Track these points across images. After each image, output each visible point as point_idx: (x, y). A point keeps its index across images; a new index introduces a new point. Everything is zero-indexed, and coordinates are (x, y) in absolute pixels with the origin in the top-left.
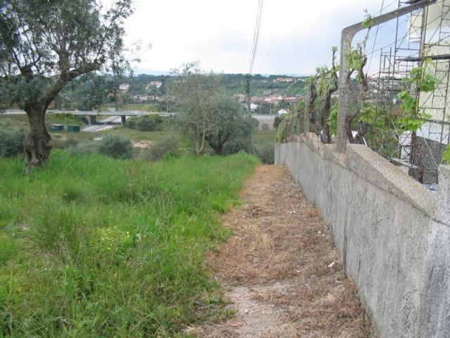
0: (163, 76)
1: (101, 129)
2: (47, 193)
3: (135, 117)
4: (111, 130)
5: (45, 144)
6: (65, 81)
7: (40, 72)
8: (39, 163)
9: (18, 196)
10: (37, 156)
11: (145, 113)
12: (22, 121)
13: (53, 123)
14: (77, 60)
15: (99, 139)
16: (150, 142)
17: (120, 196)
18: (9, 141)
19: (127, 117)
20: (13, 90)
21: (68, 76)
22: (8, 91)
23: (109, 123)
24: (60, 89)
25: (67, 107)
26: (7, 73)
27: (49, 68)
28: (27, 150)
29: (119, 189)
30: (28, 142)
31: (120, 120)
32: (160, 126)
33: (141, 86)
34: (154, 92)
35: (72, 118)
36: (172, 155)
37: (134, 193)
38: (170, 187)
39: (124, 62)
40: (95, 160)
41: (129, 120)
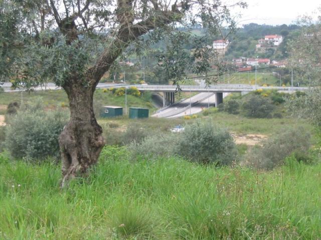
0: (284, 26)
1: (183, 114)
2: (94, 220)
3: (237, 95)
4: (199, 115)
5: (93, 140)
6: (126, 41)
7: (88, 26)
8: (83, 171)
9: (48, 225)
10: (79, 159)
11: (255, 88)
12: (59, 100)
13: (106, 104)
14: (145, 7)
15: (179, 130)
16: (262, 136)
17: (210, 231)
18: (39, 133)
19: (225, 95)
20: (46, 57)
21: (131, 33)
22: (39, 58)
23: (196, 105)
24: (119, 53)
25: (129, 79)
26: (39, 29)
27: (102, 20)
28: (65, 151)
29: (209, 220)
30: (66, 137)
31: (213, 99)
32: (279, 109)
33: (249, 43)
34: (270, 52)
35: (136, 96)
36: (299, 160)
37: (233, 226)
38: (293, 217)
39: (219, 8)
40: (172, 167)
41: (228, 99)
